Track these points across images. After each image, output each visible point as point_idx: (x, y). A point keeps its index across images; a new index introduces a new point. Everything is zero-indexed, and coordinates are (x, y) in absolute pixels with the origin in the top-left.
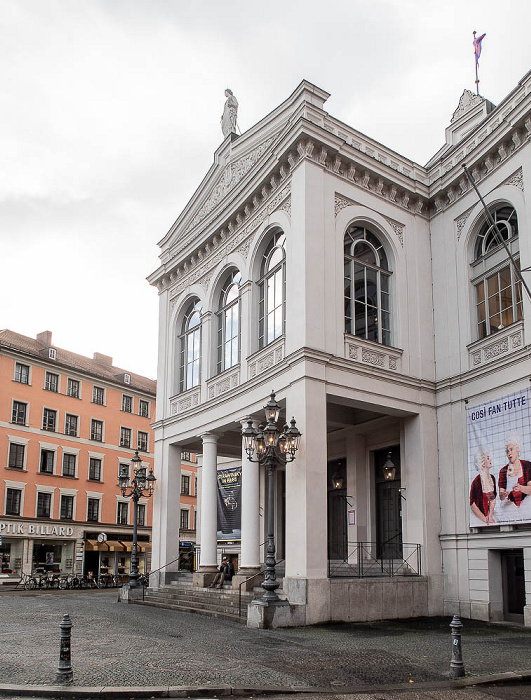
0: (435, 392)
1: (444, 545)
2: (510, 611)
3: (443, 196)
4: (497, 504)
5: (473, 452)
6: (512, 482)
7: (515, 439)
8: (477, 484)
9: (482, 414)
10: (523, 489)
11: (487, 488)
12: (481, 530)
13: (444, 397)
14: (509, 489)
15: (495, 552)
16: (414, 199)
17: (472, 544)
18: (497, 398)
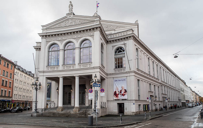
0: (107, 75)
1: (108, 102)
2: (119, 113)
3: (110, 41)
4: (119, 96)
5: (115, 87)
6: (123, 92)
7: (123, 86)
8: (115, 92)
9: (117, 81)
10: (125, 94)
11: (117, 93)
12: (115, 100)
13: (108, 76)
14: (122, 93)
15: (118, 104)
16: (106, 40)
17: (114, 102)
18: (120, 79)
